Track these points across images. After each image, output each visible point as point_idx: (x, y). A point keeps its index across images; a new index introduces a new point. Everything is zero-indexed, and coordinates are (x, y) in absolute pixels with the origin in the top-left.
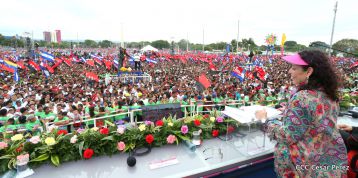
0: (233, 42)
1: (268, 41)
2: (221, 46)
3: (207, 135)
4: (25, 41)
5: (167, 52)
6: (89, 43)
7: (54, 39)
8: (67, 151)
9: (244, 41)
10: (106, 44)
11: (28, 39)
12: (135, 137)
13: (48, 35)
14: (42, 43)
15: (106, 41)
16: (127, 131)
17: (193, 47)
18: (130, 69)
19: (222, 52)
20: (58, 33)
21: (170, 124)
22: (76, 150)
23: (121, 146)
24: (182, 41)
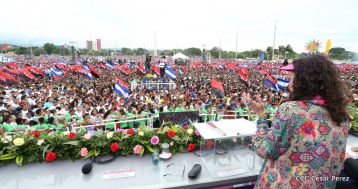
0: (269, 49)
1: (309, 47)
2: (255, 54)
3: (181, 148)
4: (70, 49)
5: (199, 59)
6: (125, 51)
7: (95, 48)
8: (33, 153)
9: (281, 48)
10: (140, 52)
11: (73, 47)
12: (100, 144)
13: (90, 43)
14: (85, 52)
15: (141, 49)
16: (95, 137)
17: (225, 55)
18: (155, 76)
19: (256, 60)
20: (99, 42)
21: (141, 134)
22: (40, 152)
23: (84, 152)
24: (215, 49)
